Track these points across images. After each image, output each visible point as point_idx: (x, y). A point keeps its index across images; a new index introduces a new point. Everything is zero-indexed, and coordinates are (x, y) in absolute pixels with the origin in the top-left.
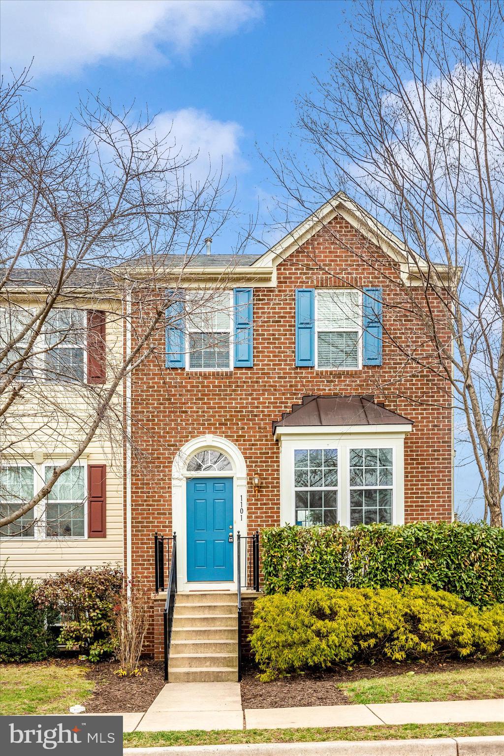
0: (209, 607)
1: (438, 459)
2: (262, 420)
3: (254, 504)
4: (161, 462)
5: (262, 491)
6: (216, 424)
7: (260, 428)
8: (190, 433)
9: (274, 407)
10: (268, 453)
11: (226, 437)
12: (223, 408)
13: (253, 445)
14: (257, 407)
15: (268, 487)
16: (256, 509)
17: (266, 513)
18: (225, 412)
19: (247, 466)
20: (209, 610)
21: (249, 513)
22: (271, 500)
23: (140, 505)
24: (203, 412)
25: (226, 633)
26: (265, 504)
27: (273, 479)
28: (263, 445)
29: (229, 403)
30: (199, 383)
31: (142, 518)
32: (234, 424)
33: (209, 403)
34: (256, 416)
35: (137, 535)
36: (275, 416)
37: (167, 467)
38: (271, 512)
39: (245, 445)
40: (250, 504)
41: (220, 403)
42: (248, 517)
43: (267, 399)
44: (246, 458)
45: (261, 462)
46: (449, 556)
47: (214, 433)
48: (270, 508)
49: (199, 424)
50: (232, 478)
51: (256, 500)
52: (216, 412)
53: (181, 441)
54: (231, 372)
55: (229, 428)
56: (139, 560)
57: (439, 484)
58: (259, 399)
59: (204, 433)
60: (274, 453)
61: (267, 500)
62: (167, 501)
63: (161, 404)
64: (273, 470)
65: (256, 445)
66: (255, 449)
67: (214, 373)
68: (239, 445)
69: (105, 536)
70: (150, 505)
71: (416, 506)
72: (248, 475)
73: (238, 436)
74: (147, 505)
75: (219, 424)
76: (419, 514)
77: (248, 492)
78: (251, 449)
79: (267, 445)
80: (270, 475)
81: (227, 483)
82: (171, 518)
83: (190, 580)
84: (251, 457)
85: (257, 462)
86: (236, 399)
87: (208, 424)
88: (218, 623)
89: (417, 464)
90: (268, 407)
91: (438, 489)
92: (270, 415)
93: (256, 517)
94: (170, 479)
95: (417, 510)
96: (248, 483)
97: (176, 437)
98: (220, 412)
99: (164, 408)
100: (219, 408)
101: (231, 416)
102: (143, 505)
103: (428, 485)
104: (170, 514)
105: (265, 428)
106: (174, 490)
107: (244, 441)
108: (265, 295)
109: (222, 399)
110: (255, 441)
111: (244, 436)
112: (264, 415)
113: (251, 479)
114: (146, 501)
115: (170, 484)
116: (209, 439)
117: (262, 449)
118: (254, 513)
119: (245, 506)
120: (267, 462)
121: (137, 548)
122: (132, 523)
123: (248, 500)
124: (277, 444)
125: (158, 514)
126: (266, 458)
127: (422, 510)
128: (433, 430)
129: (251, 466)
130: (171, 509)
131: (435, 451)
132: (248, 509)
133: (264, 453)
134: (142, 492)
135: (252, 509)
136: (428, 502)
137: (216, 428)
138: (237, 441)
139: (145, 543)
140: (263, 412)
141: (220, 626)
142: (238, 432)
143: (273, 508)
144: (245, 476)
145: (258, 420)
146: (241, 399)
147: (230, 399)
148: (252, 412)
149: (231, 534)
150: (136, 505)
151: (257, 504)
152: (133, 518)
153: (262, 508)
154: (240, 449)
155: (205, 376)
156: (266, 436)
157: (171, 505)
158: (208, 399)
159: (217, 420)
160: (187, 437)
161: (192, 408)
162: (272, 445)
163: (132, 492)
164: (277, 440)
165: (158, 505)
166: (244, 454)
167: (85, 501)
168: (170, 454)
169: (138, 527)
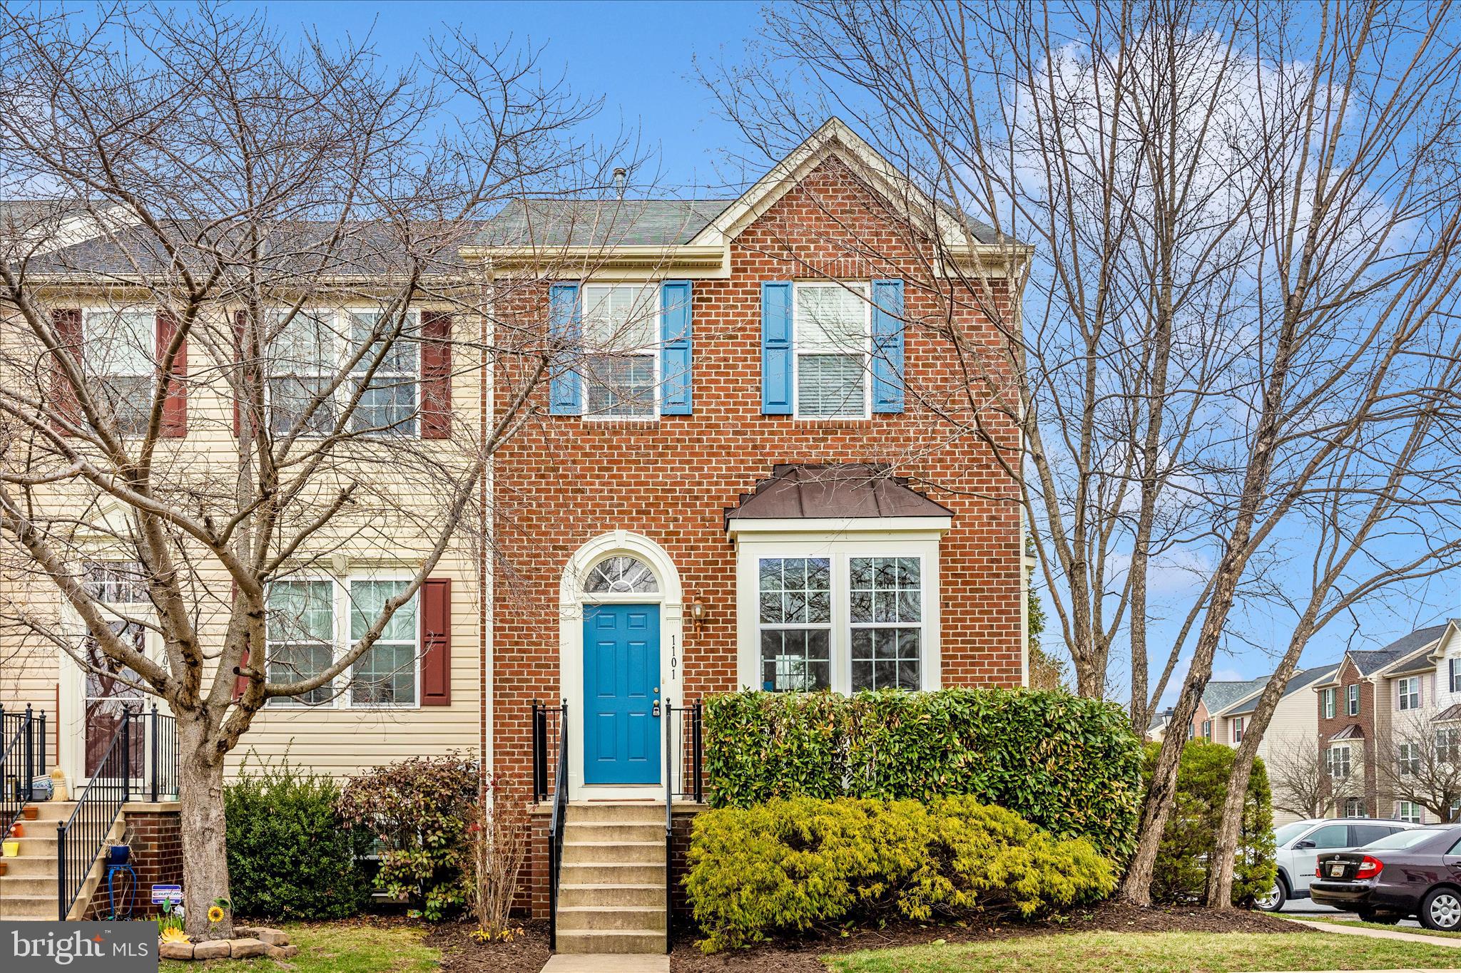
0: (621, 827)
1: (998, 576)
2: (707, 505)
3: (693, 651)
4: (542, 577)
5: (707, 629)
6: (631, 512)
7: (703, 519)
8: (590, 526)
9: (727, 484)
10: (717, 562)
11: (648, 534)
12: (641, 484)
13: (692, 548)
14: (700, 484)
15: (717, 621)
16: (697, 659)
17: (714, 666)
18: (647, 491)
19: (683, 585)
20: (621, 833)
21: (687, 666)
22: (722, 644)
23: (507, 651)
24: (611, 491)
25: (648, 874)
26: (712, 651)
27: (725, 607)
28: (709, 548)
29: (652, 476)
30: (605, 441)
31: (512, 673)
32: (661, 512)
33: (621, 476)
34: (697, 498)
35: (503, 703)
36: (729, 498)
37: (551, 585)
38: (723, 666)
39: (679, 548)
40: (687, 651)
41: (639, 476)
42: (685, 673)
43: (715, 469)
44: (680, 570)
45: (705, 577)
46: (1006, 747)
47: (629, 527)
48: (722, 658)
49: (602, 512)
50: (657, 605)
51: (697, 644)
52: (632, 491)
53: (575, 541)
54: (656, 424)
55: (654, 519)
56: (505, 746)
57: (1000, 620)
58: (702, 469)
59: (613, 527)
60: (726, 563)
61: (716, 643)
62: (552, 644)
63: (543, 476)
64: (725, 592)
65: (697, 548)
66: (696, 556)
67: (628, 424)
68: (669, 548)
69: (448, 703)
70: (524, 651)
71: (962, 657)
72: (684, 600)
73: (668, 533)
74: (520, 651)
75: (638, 513)
76: (967, 672)
77: (685, 629)
78: (689, 555)
79: (715, 548)
80: (720, 600)
81: (650, 612)
82: (558, 673)
83: (590, 780)
84: (689, 570)
85: (698, 578)
86: (665, 469)
87: (619, 512)
88: (635, 856)
89: (964, 583)
90: (717, 483)
91: (999, 627)
92: (719, 498)
93: (698, 673)
94: (557, 607)
95: (965, 665)
96: (685, 614)
97: (566, 534)
98: (639, 491)
99: (547, 484)
100: (636, 484)
101: (656, 498)
102: (512, 651)
103: (982, 620)
104: (557, 666)
105: (712, 520)
106: (562, 625)
107: (678, 541)
108: (711, 292)
109: (642, 469)
110: (696, 541)
111: (678, 533)
112: (710, 498)
113: (688, 607)
114: (517, 643)
115: (557, 614)
116: (620, 539)
117: (707, 555)
118: (694, 666)
119: (679, 655)
120: (716, 578)
121: (503, 725)
122: (495, 681)
123: (685, 644)
124: (733, 547)
125: (537, 666)
126: (714, 570)
127: (972, 664)
128: (989, 524)
129: (690, 585)
130: (557, 659)
131: (992, 561)
132: (685, 659)
133: (711, 563)
134: (511, 629)
135: (690, 659)
136: (982, 649)
137: (632, 519)
138: (666, 541)
139: (516, 717)
140: (708, 491)
141: (638, 860)
142: (667, 526)
143: (726, 658)
144: (679, 601)
145: (701, 505)
146: (672, 469)
147: (655, 469)
148: (690, 491)
149: (656, 702)
150: (501, 650)
151: (699, 651)
152: (495, 673)
153: (708, 658)
154: (672, 555)
155: (615, 429)
156: (714, 533)
157: (557, 651)
158: (619, 469)
159: (633, 505)
160: (585, 533)
161: (592, 484)
162: (724, 548)
163: (495, 628)
164: (732, 541)
165: (536, 651)
166: (677, 563)
167: (417, 643)
168: (556, 563)
169: (504, 688)
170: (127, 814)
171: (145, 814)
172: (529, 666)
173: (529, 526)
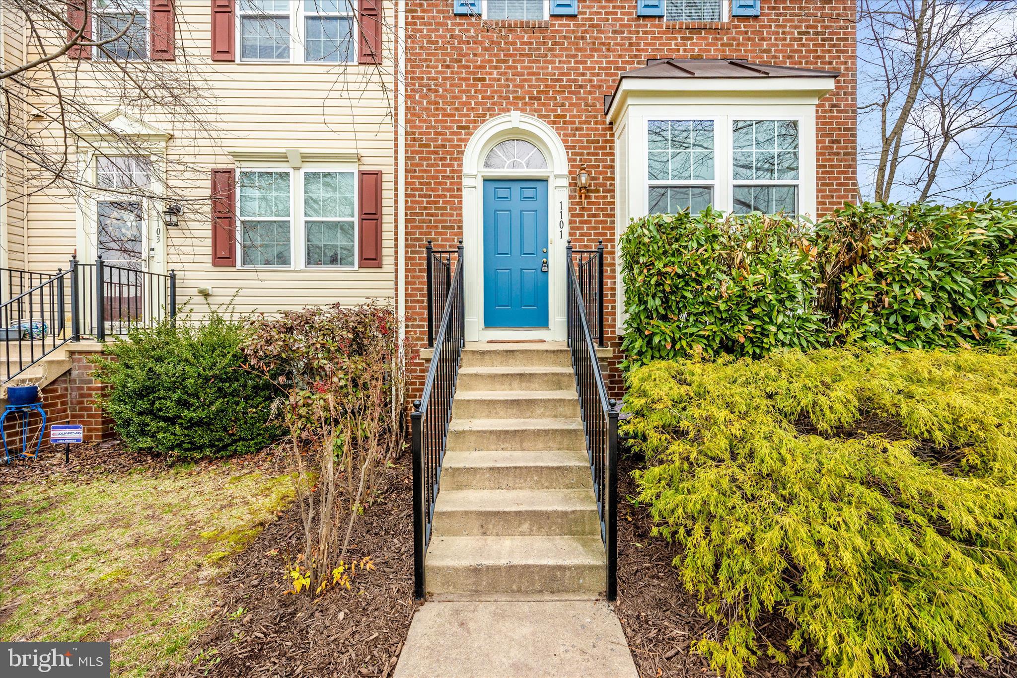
1: (838, 154)
2: (590, 93)
3: (578, 216)
4: (447, 152)
5: (589, 197)
6: (524, 98)
7: (586, 105)
8: (489, 109)
9: (606, 75)
10: (598, 142)
11: (540, 116)
12: (533, 74)
13: (577, 129)
14: (583, 74)
15: (598, 191)
16: (581, 222)
17: (595, 228)
18: (538, 80)
19: (569, 160)
21: (572, 228)
22: (602, 210)
23: (417, 214)
24: (507, 80)
26: (594, 216)
27: (605, 179)
28: (592, 129)
29: (543, 68)
30: (501, 37)
31: (421, 234)
32: (550, 99)
33: (516, 68)
34: (581, 87)
35: (414, 259)
36: (608, 87)
37: (455, 159)
38: (603, 228)
39: (566, 129)
40: (573, 216)
41: (531, 67)
42: (570, 234)
43: (597, 62)
44: (567, 148)
45: (588, 154)
47: (523, 111)
48: (602, 222)
49: (500, 97)
50: (546, 179)
51: (581, 210)
52: (525, 80)
53: (475, 122)
54: (546, 23)
55: (544, 104)
56: (416, 296)
57: (839, 191)
58: (586, 62)
59: (508, 110)
60: (606, 141)
61: (597, 209)
62: (456, 209)
63: (448, 67)
64: (604, 167)
65: (581, 129)
66: (580, 135)
67: (521, 23)
68: (558, 129)
69: (380, 266)
70: (432, 215)
72: (570, 172)
73: (555, 116)
74: (428, 215)
75: (530, 98)
77: (570, 197)
78: (574, 135)
79: (597, 129)
80: (601, 173)
81: (539, 185)
82: (461, 234)
83: (490, 323)
84: (574, 147)
85: (582, 154)
86: (553, 62)
87: (514, 98)
90: (598, 75)
91: (838, 197)
92: (600, 87)
93: (582, 235)
94: (460, 178)
96: (570, 185)
97: (468, 115)
98: (531, 80)
99: (452, 73)
100: (529, 74)
101: (546, 86)
102: (422, 214)
104: (460, 228)
105: (594, 105)
106: (465, 192)
107: (565, 123)
109: (533, 62)
110: (580, 123)
111: (565, 116)
112: (592, 86)
113: (574, 179)
114: (425, 208)
115: (461, 184)
116: (515, 119)
117: (589, 135)
118: (578, 228)
119: (566, 218)
120: (597, 154)
121: (413, 277)
122: (406, 240)
123: (570, 209)
124: (611, 129)
125: (443, 227)
126: (595, 148)
128: (831, 111)
129: (575, 160)
130: (461, 221)
131: (833, 142)
132: (570, 222)
133: (593, 142)
134: (420, 196)
135: (575, 222)
137: (525, 104)
138: (554, 123)
140: (591, 81)
142: (556, 111)
143: (606, 222)
144: (566, 173)
145: (584, 93)
146: (560, 62)
147: (545, 62)
148: (575, 81)
149: (545, 260)
150: (412, 214)
151: (583, 216)
152: (407, 233)
153: (590, 222)
154: (559, 134)
155: (510, 28)
156: (595, 117)
157: (460, 215)
158: (514, 62)
159: (526, 92)
160: (484, 115)
161: (490, 74)
162: (603, 129)
163: (407, 196)
164: (611, 123)
165: (442, 215)
166: (565, 141)
167: (356, 219)
168: (460, 140)
169: (415, 246)
170: (72, 353)
171: (88, 353)
172: (436, 227)
173: (437, 109)
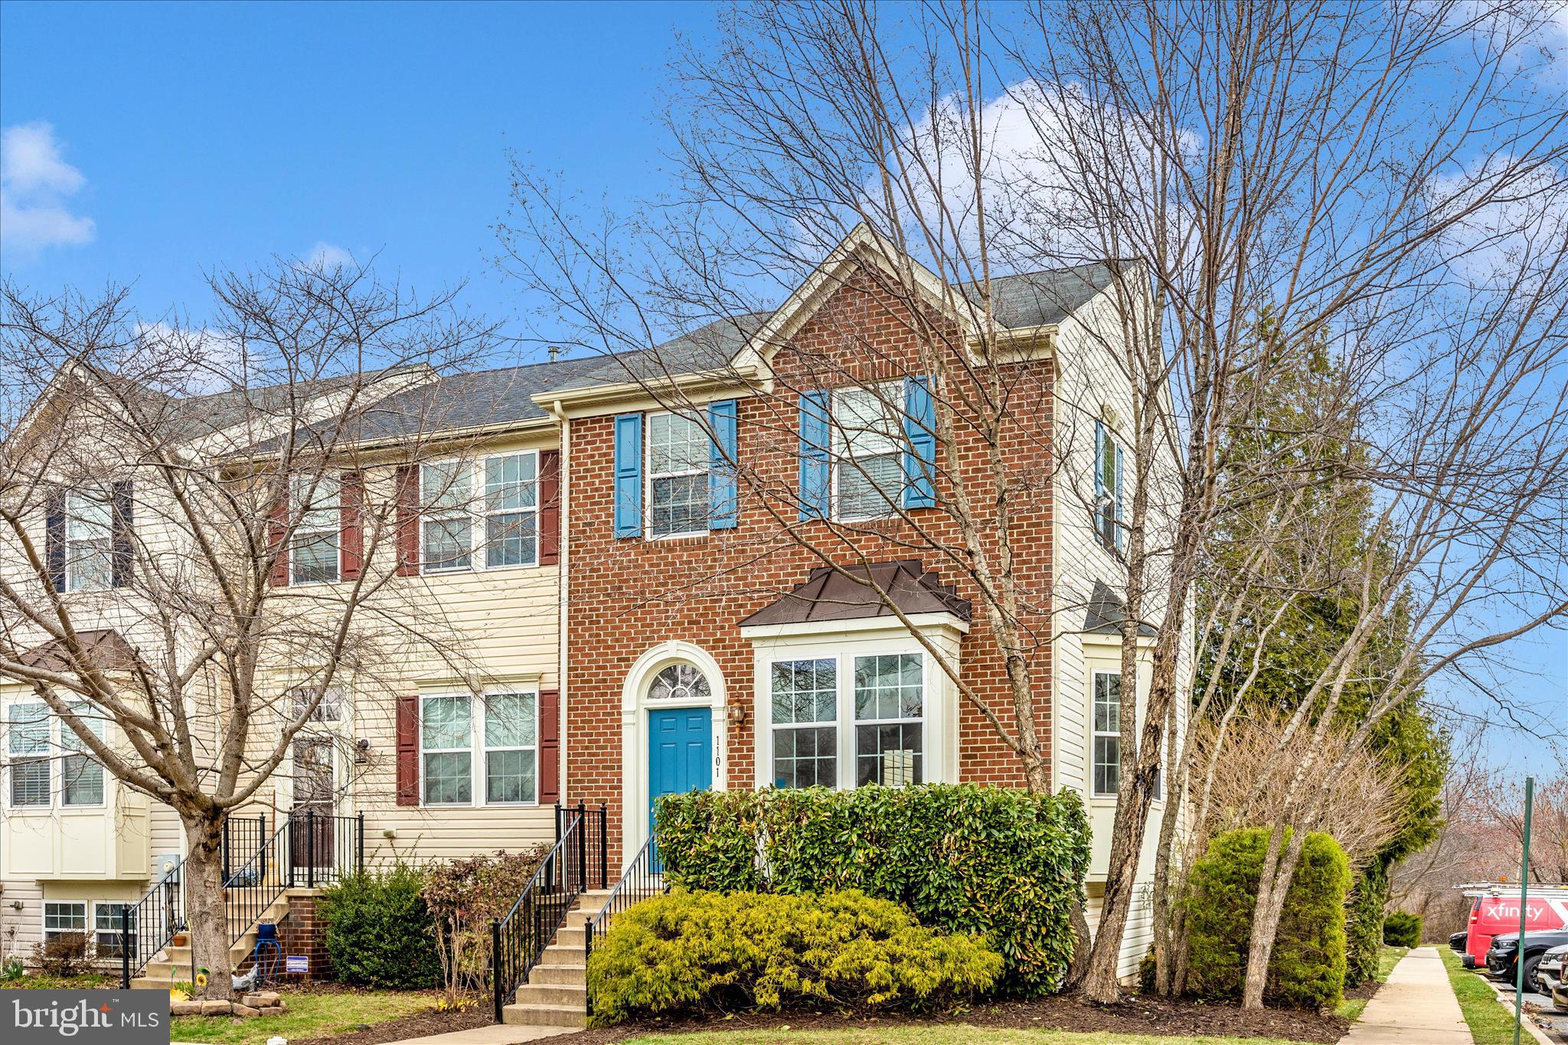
3: (738, 750)
4: (608, 687)
6: (683, 623)
8: (648, 638)
9: (768, 590)
11: (698, 642)
12: (693, 596)
13: (737, 654)
14: (743, 592)
16: (740, 757)
18: (697, 602)
19: (729, 688)
21: (731, 764)
23: (579, 755)
24: (666, 605)
28: (751, 653)
29: (702, 588)
30: (661, 558)
31: (582, 775)
32: (710, 621)
33: (675, 591)
34: (741, 606)
37: (614, 694)
39: (725, 654)
40: (732, 750)
41: (690, 589)
42: (729, 771)
43: (757, 577)
44: (726, 675)
47: (681, 637)
49: (659, 624)
50: (709, 708)
51: (740, 743)
52: (685, 603)
53: (635, 653)
54: (705, 539)
55: (703, 628)
58: (746, 578)
59: (667, 638)
63: (609, 596)
65: (741, 653)
66: (740, 660)
67: (681, 541)
68: (717, 655)
70: (594, 755)
71: (990, 749)
72: (728, 702)
73: (715, 641)
74: (590, 754)
75: (690, 623)
76: (994, 763)
77: (730, 730)
78: (734, 660)
82: (621, 774)
84: (733, 674)
85: (741, 681)
87: (673, 624)
89: (992, 674)
92: (761, 604)
93: (741, 771)
94: (620, 713)
95: (993, 756)
96: (729, 716)
97: (628, 646)
98: (690, 603)
100: (688, 596)
101: (705, 608)
102: (584, 754)
104: (620, 767)
106: (624, 729)
107: (724, 647)
108: (756, 409)
109: (693, 582)
110: (738, 647)
111: (724, 640)
114: (587, 748)
115: (620, 720)
116: (672, 648)
118: (737, 764)
119: (723, 754)
122: (569, 782)
123: (729, 743)
125: (604, 768)
127: (1000, 756)
129: (734, 688)
130: (620, 761)
132: (729, 758)
133: (752, 667)
134: (582, 735)
135: (734, 757)
137: (684, 630)
138: (713, 648)
142: (714, 634)
144: (725, 704)
146: (719, 580)
147: (705, 582)
148: (735, 599)
150: (575, 755)
151: (741, 750)
152: (569, 775)
153: (749, 757)
154: (718, 661)
155: (670, 548)
157: (621, 754)
158: (673, 584)
159: (686, 616)
160: (644, 645)
161: (651, 599)
163: (569, 735)
165: (603, 754)
166: (723, 668)
168: (620, 673)
169: (576, 788)
170: (290, 898)
171: (302, 898)
172: (597, 768)
